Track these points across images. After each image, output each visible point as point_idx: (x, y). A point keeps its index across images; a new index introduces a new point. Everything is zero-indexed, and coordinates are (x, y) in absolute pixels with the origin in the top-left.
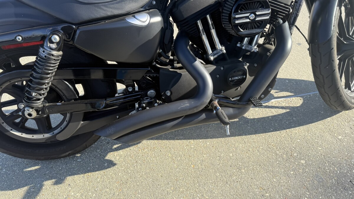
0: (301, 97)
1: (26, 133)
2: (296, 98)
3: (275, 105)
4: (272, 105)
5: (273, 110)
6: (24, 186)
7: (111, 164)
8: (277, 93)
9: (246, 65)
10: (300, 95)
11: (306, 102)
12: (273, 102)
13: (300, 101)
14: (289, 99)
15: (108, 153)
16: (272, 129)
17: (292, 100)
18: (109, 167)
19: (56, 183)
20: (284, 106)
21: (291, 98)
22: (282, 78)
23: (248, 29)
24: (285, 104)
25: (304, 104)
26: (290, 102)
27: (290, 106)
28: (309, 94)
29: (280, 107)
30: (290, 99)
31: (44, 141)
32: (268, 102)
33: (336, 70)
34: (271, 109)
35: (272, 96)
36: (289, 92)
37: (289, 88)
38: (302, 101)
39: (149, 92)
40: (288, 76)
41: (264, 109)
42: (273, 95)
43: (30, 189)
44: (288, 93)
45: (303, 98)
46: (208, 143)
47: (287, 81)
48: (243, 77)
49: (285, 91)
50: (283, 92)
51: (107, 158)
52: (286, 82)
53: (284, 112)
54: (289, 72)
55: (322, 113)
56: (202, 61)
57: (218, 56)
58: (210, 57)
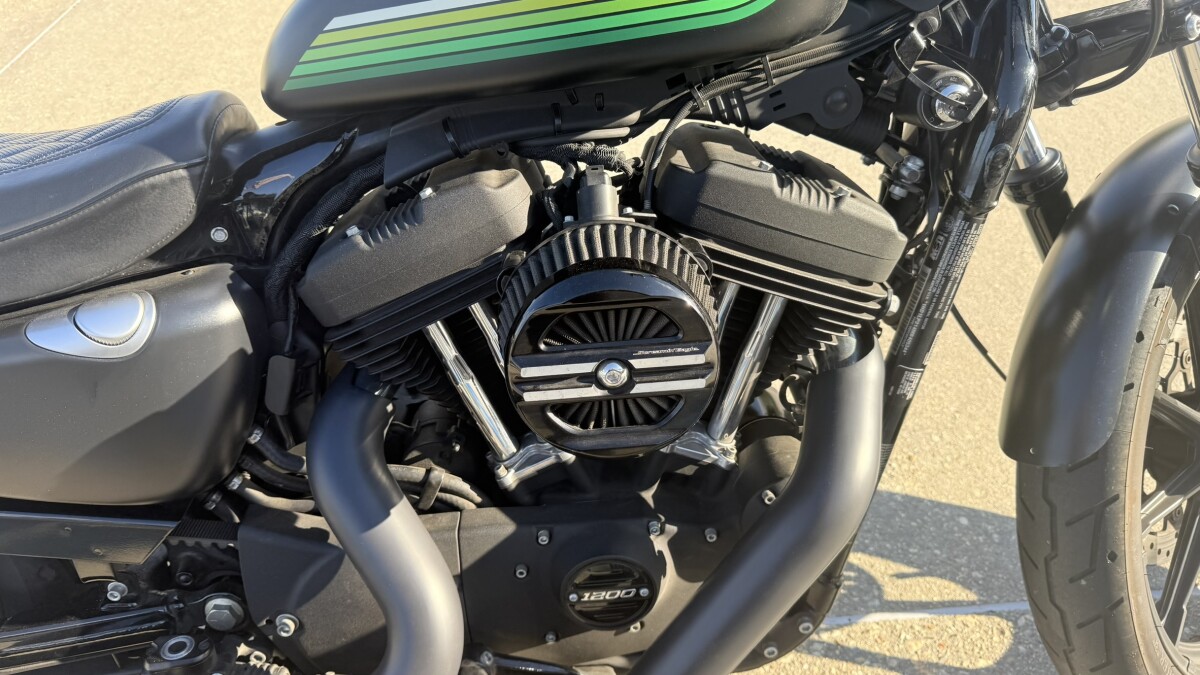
0: (1005, 616)
2: (983, 618)
3: (876, 649)
4: (861, 646)
8: (900, 582)
9: (662, 531)
10: (1005, 608)
11: (1022, 648)
12: (869, 630)
13: (996, 639)
14: (946, 620)
17: (959, 624)
20: (915, 658)
21: (960, 618)
22: (944, 500)
23: (610, 424)
24: (921, 644)
25: (1010, 659)
26: (949, 642)
27: (942, 662)
29: (894, 663)
30: (950, 624)
32: (850, 624)
33: (1126, 603)
34: (850, 665)
35: (876, 593)
36: (957, 582)
37: (964, 560)
38: (1008, 639)
40: (972, 494)
41: (818, 662)
42: (879, 588)
44: (953, 585)
45: (1015, 623)
47: (964, 521)
48: (637, 594)
49: (941, 576)
50: (928, 579)
52: (959, 524)
54: (985, 470)
56: (465, 487)
57: (541, 472)
58: (501, 471)
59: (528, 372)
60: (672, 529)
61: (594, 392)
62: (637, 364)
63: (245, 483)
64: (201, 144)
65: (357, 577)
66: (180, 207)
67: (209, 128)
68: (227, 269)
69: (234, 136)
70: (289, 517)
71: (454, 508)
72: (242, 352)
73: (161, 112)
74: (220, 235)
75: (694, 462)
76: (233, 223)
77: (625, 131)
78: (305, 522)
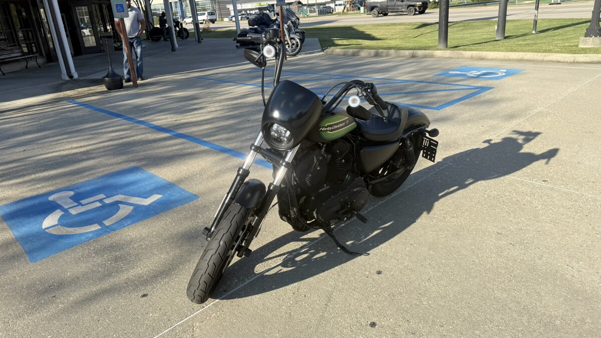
0: (258, 274)
2: (261, 271)
4: (280, 257)
8: (280, 270)
11: (251, 272)
12: (280, 260)
14: (267, 268)
21: (265, 270)
24: (270, 263)
28: (249, 281)
29: (273, 258)
32: (284, 259)
37: (269, 280)
38: (255, 271)
44: (269, 274)
45: (255, 274)
50: (275, 273)
53: (268, 256)
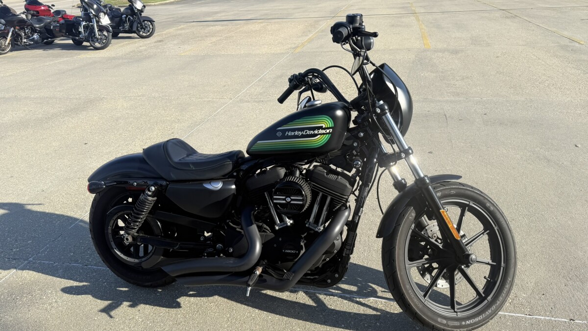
1: (124, 255)
3: (369, 304)
4: (366, 303)
5: (362, 308)
6: (107, 300)
7: (178, 306)
9: (303, 242)
15: (182, 296)
16: (343, 326)
17: (394, 304)
18: (175, 307)
19: (131, 306)
24: (382, 305)
26: (389, 307)
29: (373, 308)
31: (133, 265)
32: (365, 298)
39: (218, 246)
42: (378, 293)
43: (112, 303)
46: (270, 317)
48: (296, 252)
51: (178, 300)
53: (372, 313)
55: (418, 328)
56: (269, 229)
57: (283, 228)
58: (276, 226)
59: (275, 197)
60: (305, 241)
61: (284, 202)
62: (292, 198)
63: (229, 222)
64: (235, 158)
65: (246, 239)
66: (230, 168)
67: (237, 156)
68: (235, 179)
69: (241, 158)
70: (236, 228)
71: (265, 232)
72: (234, 193)
73: (231, 152)
74: (235, 174)
75: (313, 230)
76: (238, 172)
77: (304, 163)
78: (238, 230)
